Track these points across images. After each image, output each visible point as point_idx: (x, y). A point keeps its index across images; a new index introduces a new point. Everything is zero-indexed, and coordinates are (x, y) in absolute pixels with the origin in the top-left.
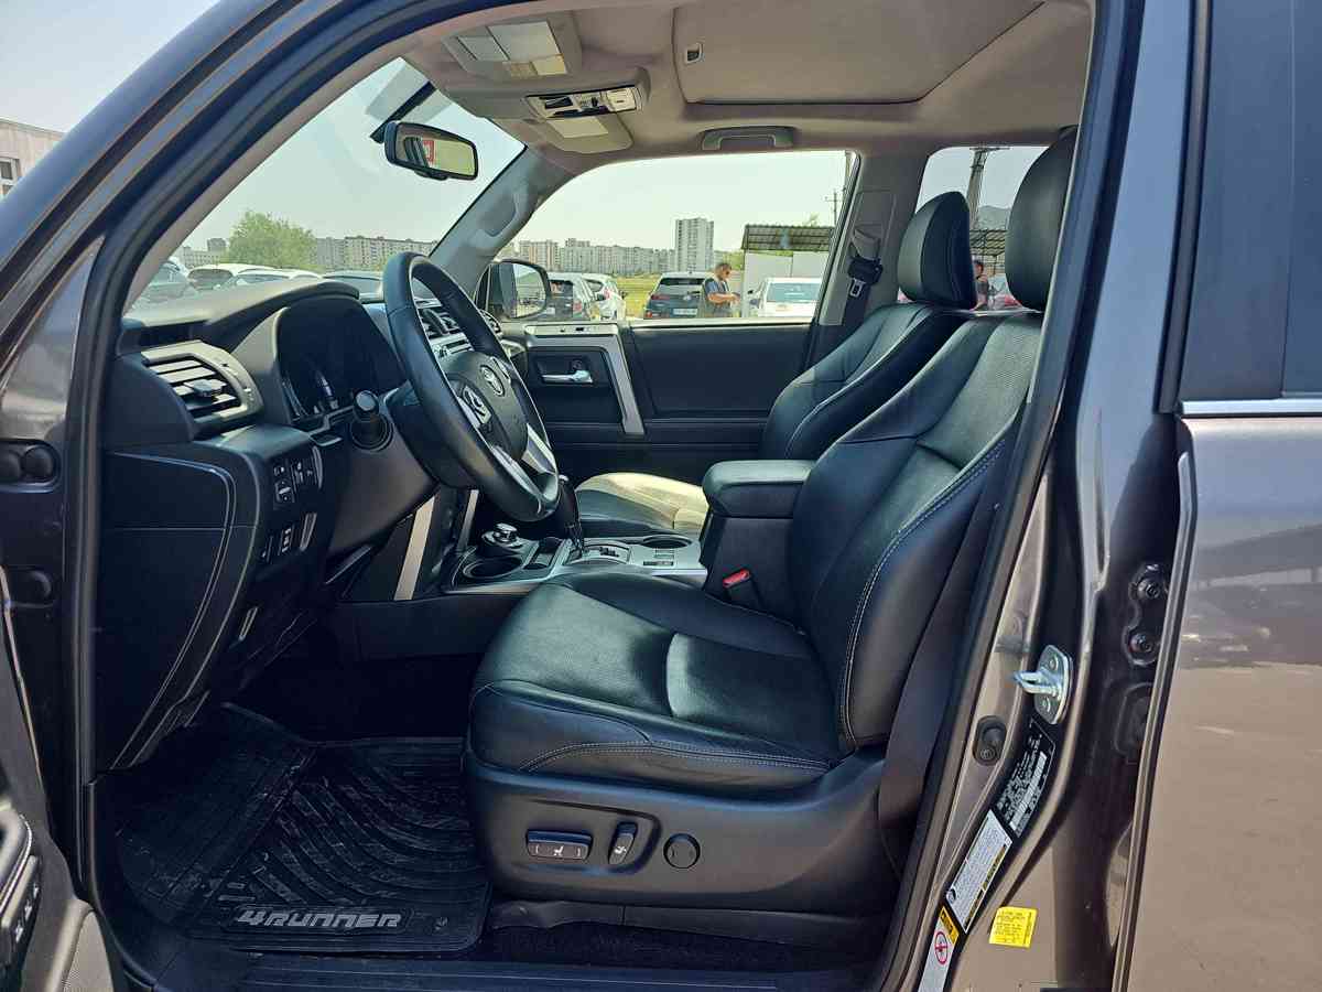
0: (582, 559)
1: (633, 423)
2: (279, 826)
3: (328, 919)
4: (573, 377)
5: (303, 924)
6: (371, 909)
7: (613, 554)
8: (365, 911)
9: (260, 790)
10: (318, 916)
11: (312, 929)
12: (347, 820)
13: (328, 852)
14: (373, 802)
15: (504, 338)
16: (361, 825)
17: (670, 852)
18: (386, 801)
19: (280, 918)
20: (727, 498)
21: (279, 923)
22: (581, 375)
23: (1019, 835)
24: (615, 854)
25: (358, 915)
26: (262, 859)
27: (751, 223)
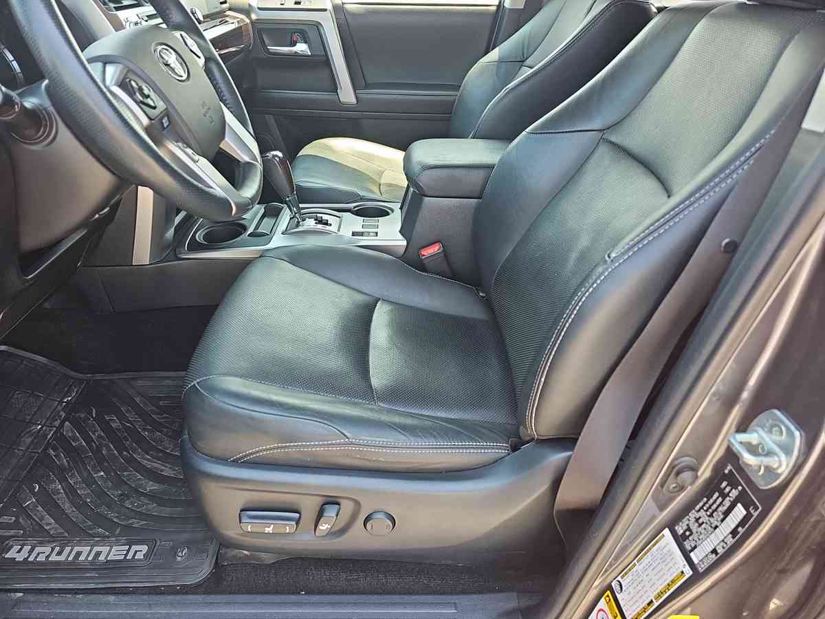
0: (300, 229)
1: (347, 94)
2: (49, 456)
3: (85, 552)
4: (294, 49)
5: (62, 558)
6: (123, 539)
7: (326, 223)
8: (118, 543)
9: (34, 424)
10: (77, 549)
11: (71, 563)
12: (109, 450)
13: (89, 482)
14: (133, 433)
15: (230, 9)
16: (120, 454)
17: (369, 526)
18: (144, 430)
19: (43, 553)
20: (425, 179)
21: (42, 558)
22: (301, 48)
23: (701, 570)
24: (319, 529)
25: (111, 547)
26: (32, 490)
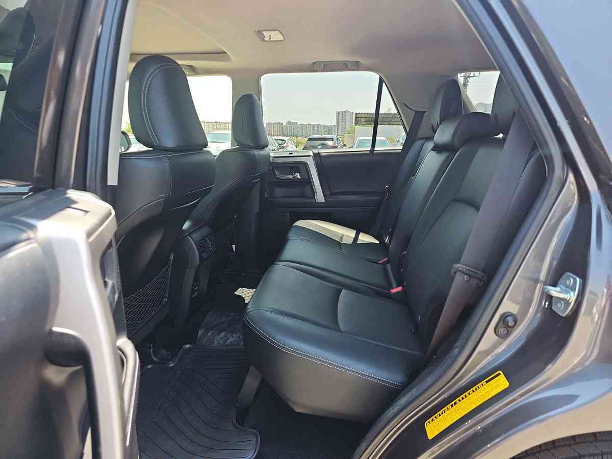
27: (358, 112)
